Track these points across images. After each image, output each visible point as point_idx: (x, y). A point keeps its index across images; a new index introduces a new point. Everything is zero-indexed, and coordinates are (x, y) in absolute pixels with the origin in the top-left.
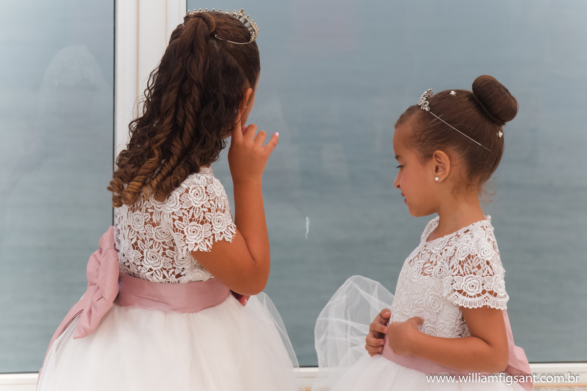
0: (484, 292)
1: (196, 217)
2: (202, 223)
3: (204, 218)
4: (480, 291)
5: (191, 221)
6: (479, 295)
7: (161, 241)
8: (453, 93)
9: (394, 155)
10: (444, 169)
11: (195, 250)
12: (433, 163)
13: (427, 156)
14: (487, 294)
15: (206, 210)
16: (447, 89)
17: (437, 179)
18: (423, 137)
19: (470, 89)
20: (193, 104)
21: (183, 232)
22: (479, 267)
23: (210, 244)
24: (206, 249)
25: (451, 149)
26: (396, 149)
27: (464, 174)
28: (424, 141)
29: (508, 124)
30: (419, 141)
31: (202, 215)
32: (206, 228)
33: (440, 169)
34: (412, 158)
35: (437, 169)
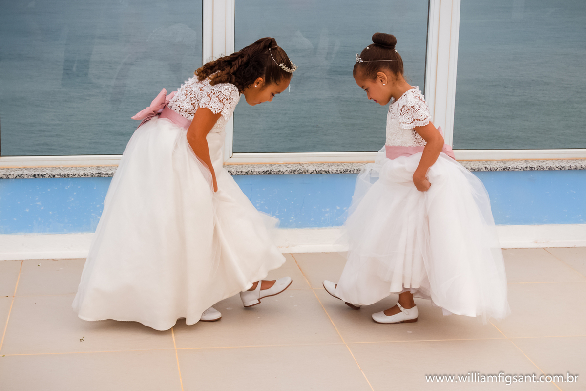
0: (414, 120)
1: (220, 97)
2: (220, 101)
3: (222, 100)
4: (412, 120)
5: (217, 97)
6: (412, 122)
7: (198, 99)
8: (368, 48)
9: (361, 88)
10: (385, 79)
11: (209, 108)
12: (379, 79)
13: (375, 78)
14: (416, 121)
15: (226, 98)
16: (365, 48)
17: (384, 84)
18: (368, 73)
19: (374, 43)
20: (242, 62)
21: (211, 99)
22: (409, 110)
23: (217, 112)
24: (214, 112)
25: (382, 69)
26: (359, 84)
27: (393, 76)
28: (369, 73)
29: (396, 46)
30: (367, 75)
31: (223, 98)
32: (221, 105)
33: (383, 80)
34: (368, 83)
35: (382, 81)
